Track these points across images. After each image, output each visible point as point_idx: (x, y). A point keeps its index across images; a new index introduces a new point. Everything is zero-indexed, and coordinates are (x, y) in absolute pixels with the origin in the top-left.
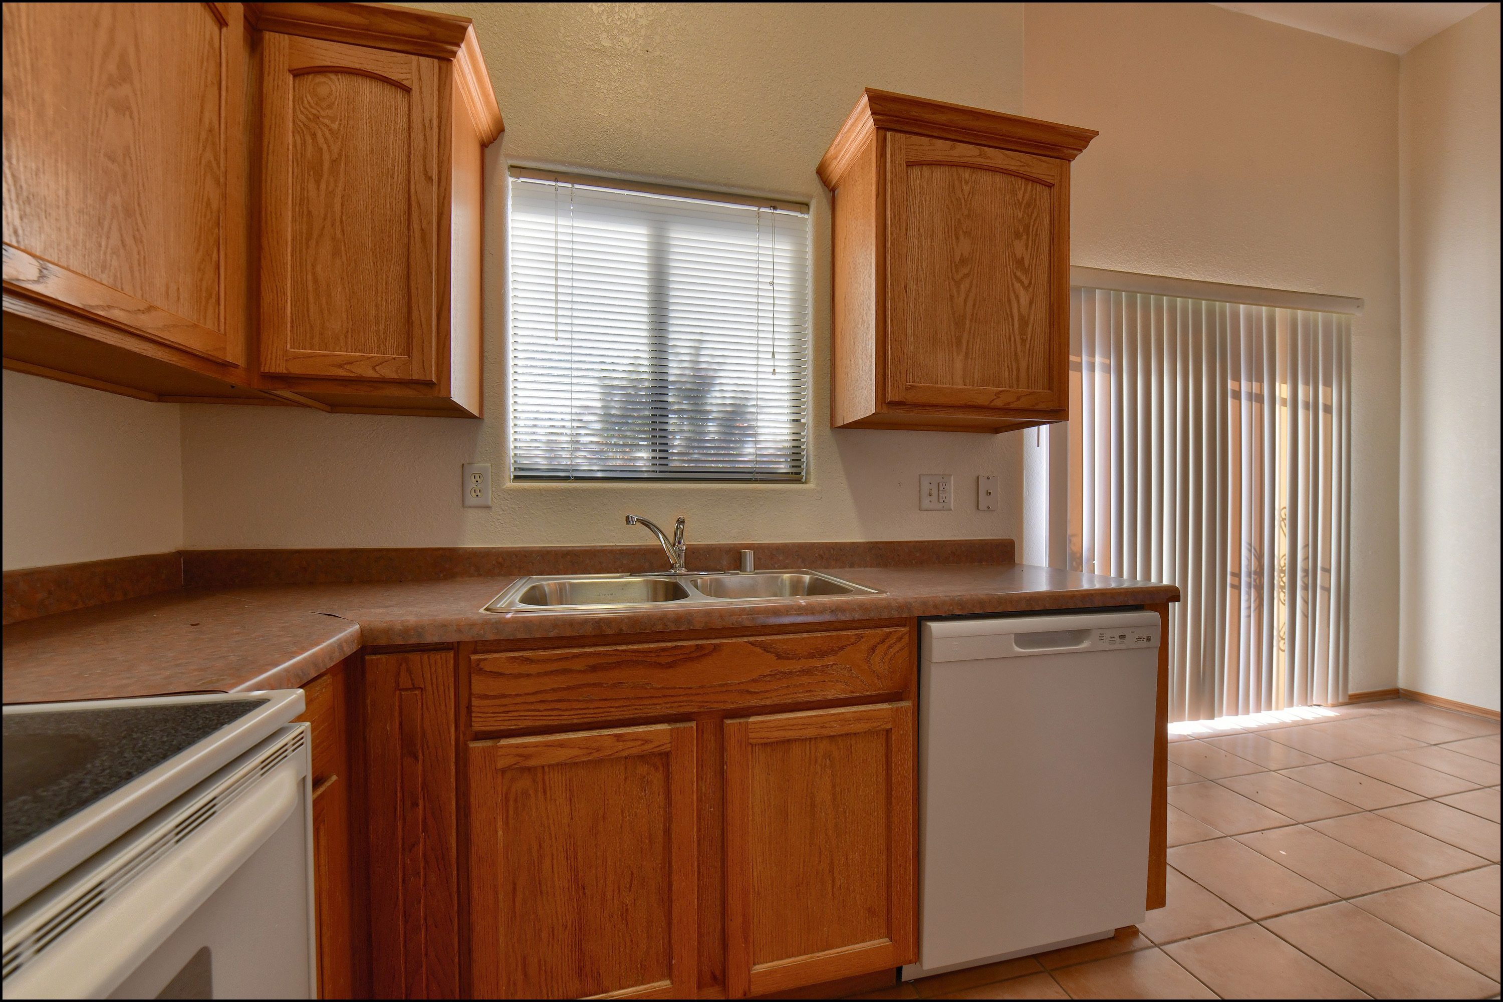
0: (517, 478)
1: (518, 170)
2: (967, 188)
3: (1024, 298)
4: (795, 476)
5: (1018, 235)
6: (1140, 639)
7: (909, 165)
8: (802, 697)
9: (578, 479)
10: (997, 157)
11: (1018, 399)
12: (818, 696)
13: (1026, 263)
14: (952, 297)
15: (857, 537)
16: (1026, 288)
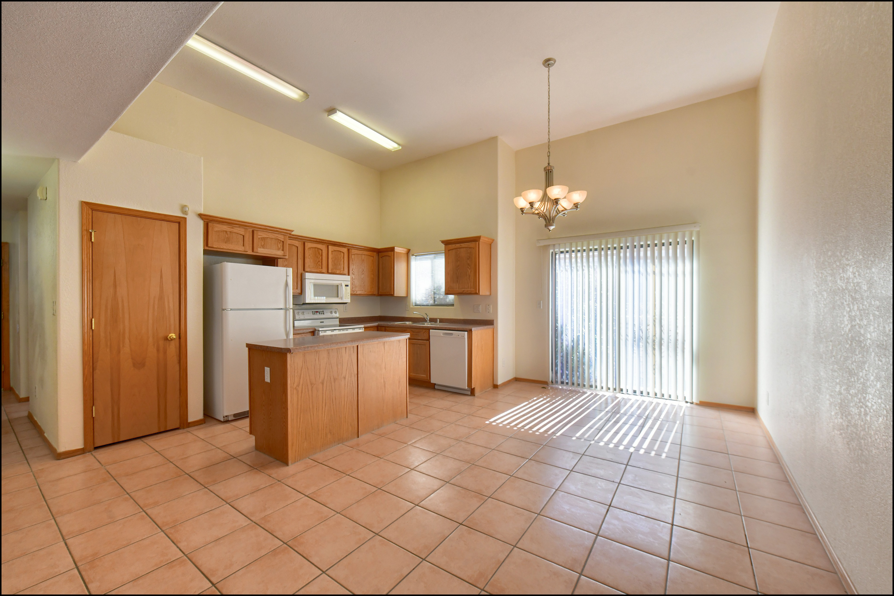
0: (415, 306)
1: (413, 255)
2: (459, 252)
3: (469, 271)
4: (452, 305)
5: (468, 259)
6: (462, 336)
7: (449, 250)
8: (415, 338)
9: (422, 306)
10: (463, 245)
11: (468, 291)
12: (417, 338)
13: (470, 264)
14: (456, 273)
15: (462, 318)
16: (470, 269)
